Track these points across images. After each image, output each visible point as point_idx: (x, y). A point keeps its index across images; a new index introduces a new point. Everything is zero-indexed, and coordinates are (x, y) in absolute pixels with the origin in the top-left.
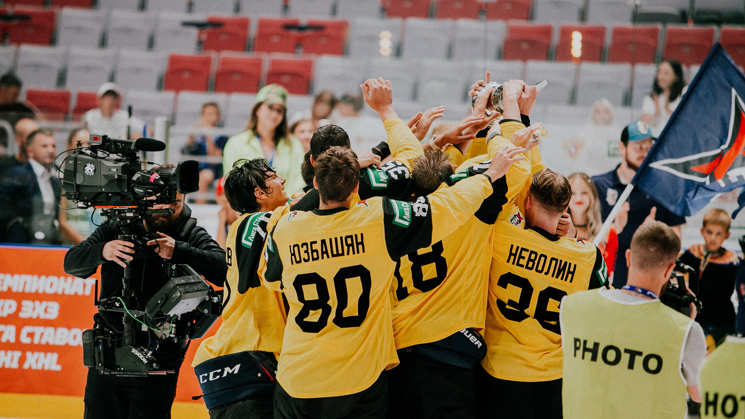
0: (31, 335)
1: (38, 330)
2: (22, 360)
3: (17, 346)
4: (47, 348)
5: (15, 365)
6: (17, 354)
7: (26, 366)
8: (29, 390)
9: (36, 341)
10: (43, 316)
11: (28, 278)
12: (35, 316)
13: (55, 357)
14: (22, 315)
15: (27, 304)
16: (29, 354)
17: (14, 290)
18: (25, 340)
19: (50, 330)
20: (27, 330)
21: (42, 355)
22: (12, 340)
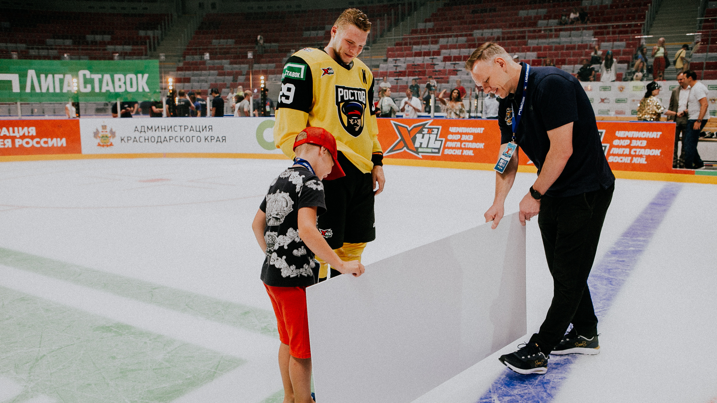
0: (465, 145)
1: (467, 143)
2: (462, 152)
3: (461, 148)
4: (469, 149)
5: (460, 154)
6: (461, 151)
7: (463, 154)
8: (465, 161)
9: (466, 147)
10: (468, 139)
11: (463, 128)
12: (466, 139)
13: (472, 151)
14: (462, 139)
15: (463, 136)
16: (464, 151)
17: (460, 132)
18: (463, 146)
19: (470, 143)
20: (464, 143)
21: (468, 151)
22: (459, 146)
